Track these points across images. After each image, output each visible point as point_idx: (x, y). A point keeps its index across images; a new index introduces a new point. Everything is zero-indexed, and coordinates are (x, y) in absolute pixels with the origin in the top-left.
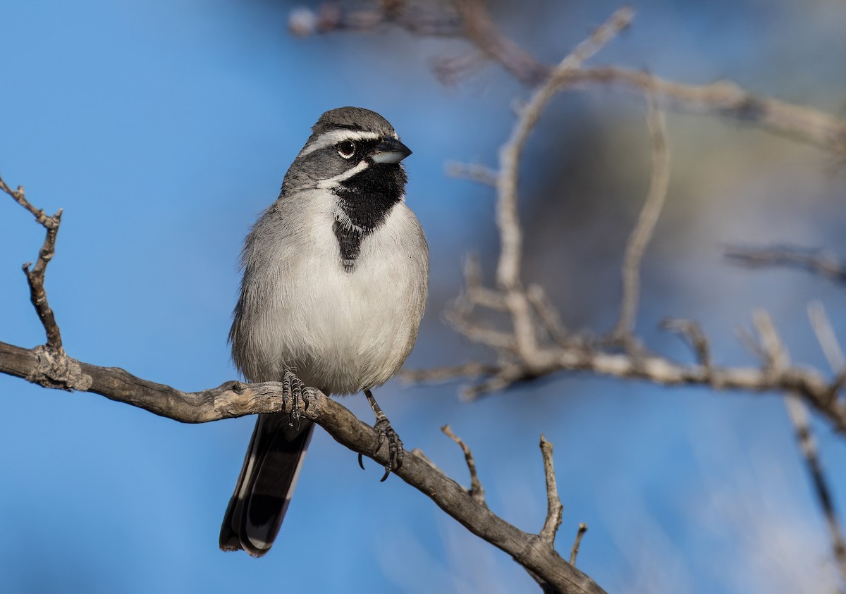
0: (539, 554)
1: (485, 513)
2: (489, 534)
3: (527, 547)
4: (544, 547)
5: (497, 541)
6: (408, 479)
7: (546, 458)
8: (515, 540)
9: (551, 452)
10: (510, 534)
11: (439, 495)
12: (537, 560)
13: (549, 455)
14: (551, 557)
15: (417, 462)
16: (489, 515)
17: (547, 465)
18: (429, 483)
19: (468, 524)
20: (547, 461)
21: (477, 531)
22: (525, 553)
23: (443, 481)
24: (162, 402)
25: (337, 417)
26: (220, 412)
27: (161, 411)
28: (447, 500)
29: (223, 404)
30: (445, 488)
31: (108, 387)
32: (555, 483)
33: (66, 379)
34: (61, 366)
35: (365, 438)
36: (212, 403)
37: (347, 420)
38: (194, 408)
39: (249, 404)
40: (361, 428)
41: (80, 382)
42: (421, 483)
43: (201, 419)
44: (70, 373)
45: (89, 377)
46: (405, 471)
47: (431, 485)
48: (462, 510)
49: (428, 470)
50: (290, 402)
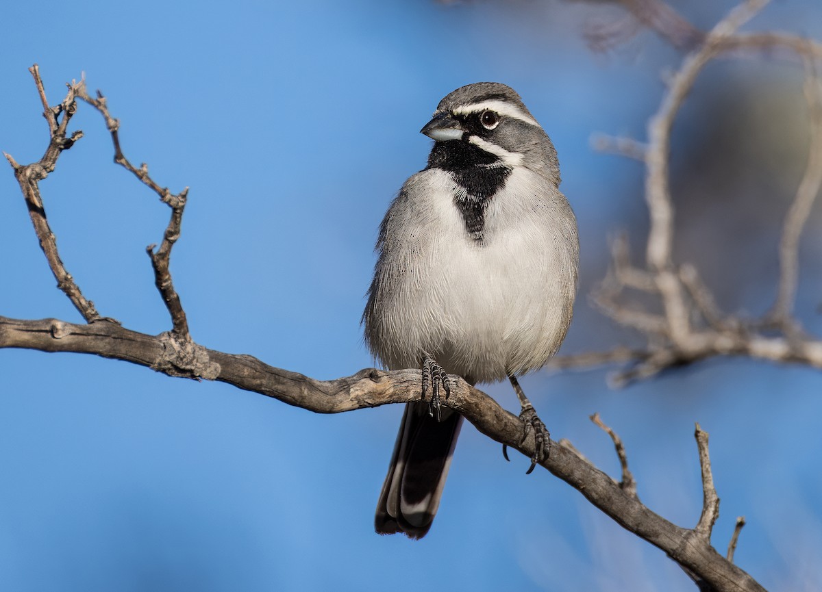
0: (694, 550)
1: (637, 506)
2: (642, 529)
3: (682, 542)
4: (700, 542)
5: (650, 536)
6: (555, 471)
7: (701, 448)
8: (669, 535)
9: (707, 441)
10: (664, 528)
11: (589, 488)
12: (693, 556)
13: (704, 445)
14: (707, 553)
15: (565, 453)
16: (641, 509)
17: (703, 455)
18: (577, 475)
19: (619, 518)
20: (703, 452)
21: (629, 526)
22: (680, 549)
23: (593, 473)
24: (294, 392)
25: (480, 406)
26: (357, 402)
27: (293, 400)
28: (597, 494)
29: (359, 393)
30: (594, 481)
31: (238, 376)
32: (711, 475)
33: (193, 368)
34: (188, 353)
35: (509, 428)
36: (348, 392)
37: (491, 408)
38: (329, 397)
39: (387, 393)
40: (506, 417)
41: (208, 370)
42: (569, 476)
43: (337, 408)
44: (197, 361)
45: (218, 365)
46: (555, 464)
47: (580, 476)
48: (612, 504)
49: (577, 462)
50: (430, 390)
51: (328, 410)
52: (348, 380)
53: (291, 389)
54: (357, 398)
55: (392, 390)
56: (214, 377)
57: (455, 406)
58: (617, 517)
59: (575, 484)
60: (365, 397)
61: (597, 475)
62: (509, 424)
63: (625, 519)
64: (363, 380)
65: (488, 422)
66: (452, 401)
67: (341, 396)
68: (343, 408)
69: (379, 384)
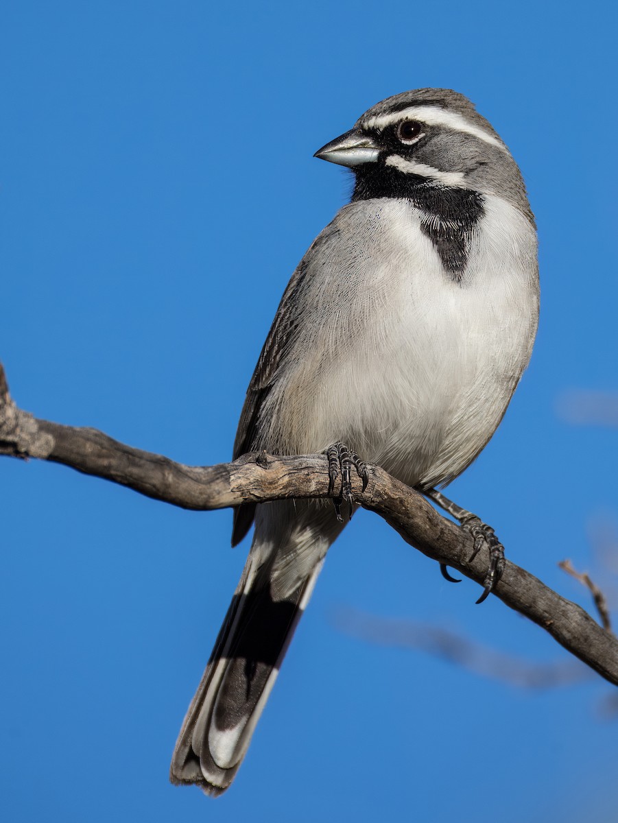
6: (511, 601)
11: (558, 623)
15: (524, 576)
18: (541, 606)
19: (601, 666)
23: (563, 603)
24: (155, 478)
25: (406, 503)
26: (239, 493)
27: (154, 490)
28: (569, 632)
29: (243, 482)
30: (564, 614)
31: (78, 453)
33: (16, 439)
34: (9, 418)
35: (447, 537)
36: (227, 480)
37: (421, 507)
38: (202, 486)
39: (281, 482)
40: (442, 523)
41: (38, 444)
42: (530, 607)
43: (213, 502)
44: (22, 430)
45: (50, 437)
46: (506, 588)
47: (546, 608)
48: (590, 646)
49: (540, 588)
50: (338, 481)
51: (201, 504)
52: (227, 465)
53: (151, 474)
54: (239, 488)
55: (286, 479)
56: (45, 454)
57: (373, 502)
58: (598, 664)
59: (538, 619)
60: (251, 487)
61: (569, 607)
62: (446, 531)
63: (609, 668)
64: (247, 466)
65: (418, 527)
66: (368, 495)
67: (218, 486)
68: (221, 501)
69: (270, 471)
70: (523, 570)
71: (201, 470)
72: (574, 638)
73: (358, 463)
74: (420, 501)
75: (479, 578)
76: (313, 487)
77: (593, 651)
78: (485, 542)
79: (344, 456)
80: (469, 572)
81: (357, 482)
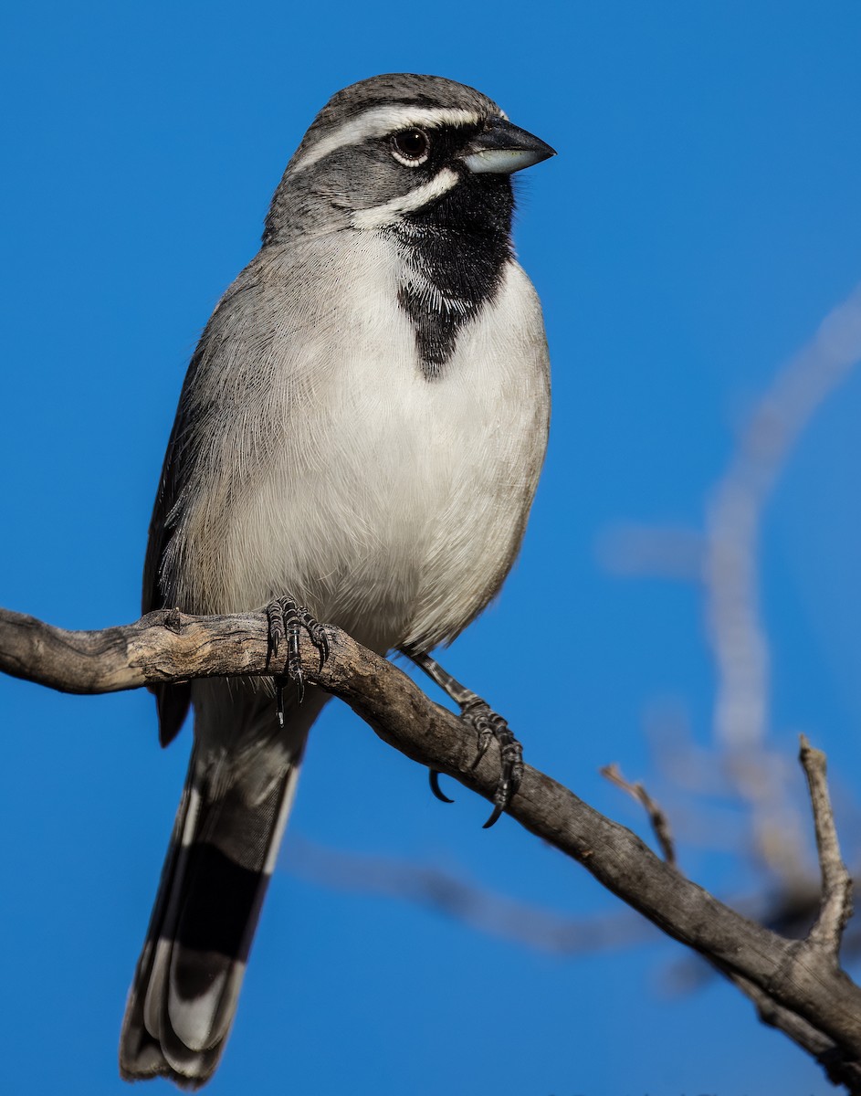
0: (808, 976)
1: (695, 893)
2: (706, 936)
3: (784, 961)
4: (819, 961)
5: (722, 951)
6: (532, 822)
7: (812, 782)
8: (758, 947)
9: (824, 769)
10: (747, 935)
11: (600, 855)
12: (807, 987)
13: (819, 775)
14: (834, 982)
15: (550, 787)
16: (702, 898)
17: (817, 796)
18: (576, 830)
19: (661, 916)
20: (816, 790)
21: (681, 931)
22: (781, 975)
23: (606, 826)
24: (19, 647)
25: (381, 683)
26: (141, 669)
27: (18, 665)
28: (615, 867)
29: (146, 653)
30: (609, 841)
32: (833, 833)
35: (440, 731)
36: (123, 651)
37: (402, 689)
38: (87, 659)
39: (200, 653)
40: (433, 712)
42: (560, 831)
43: (103, 682)
46: (525, 804)
47: (582, 833)
48: (646, 887)
49: (574, 804)
50: (283, 649)
51: (85, 684)
52: (122, 629)
53: (13, 641)
54: (140, 662)
55: (208, 648)
57: (332, 681)
58: (657, 913)
59: (572, 849)
60: (157, 660)
61: (615, 831)
62: (439, 723)
63: (673, 919)
64: (152, 630)
65: (398, 717)
66: (327, 671)
67: (109, 659)
68: (115, 681)
69: (184, 637)
70: (548, 779)
71: (85, 636)
72: (623, 875)
73: (311, 625)
74: (401, 680)
75: (487, 790)
76: (246, 660)
77: (650, 895)
78: (494, 738)
79: (291, 614)
80: (472, 781)
81: (310, 653)
